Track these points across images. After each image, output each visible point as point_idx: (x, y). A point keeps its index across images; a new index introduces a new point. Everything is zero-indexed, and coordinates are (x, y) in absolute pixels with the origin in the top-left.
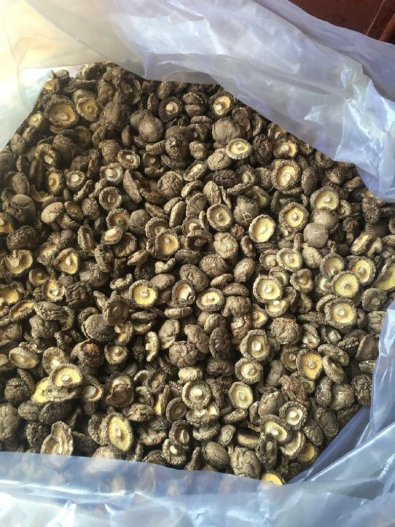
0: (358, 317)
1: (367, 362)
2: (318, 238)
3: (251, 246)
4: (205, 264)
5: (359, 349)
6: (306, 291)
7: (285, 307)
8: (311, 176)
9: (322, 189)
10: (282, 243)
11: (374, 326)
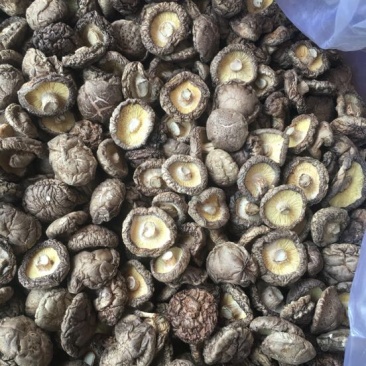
0: (308, 259)
1: (331, 336)
2: (232, 136)
3: (116, 157)
4: (32, 199)
5: (316, 317)
6: (217, 226)
7: (184, 260)
8: (207, 27)
9: (226, 49)
10: (170, 147)
11: (334, 269)
